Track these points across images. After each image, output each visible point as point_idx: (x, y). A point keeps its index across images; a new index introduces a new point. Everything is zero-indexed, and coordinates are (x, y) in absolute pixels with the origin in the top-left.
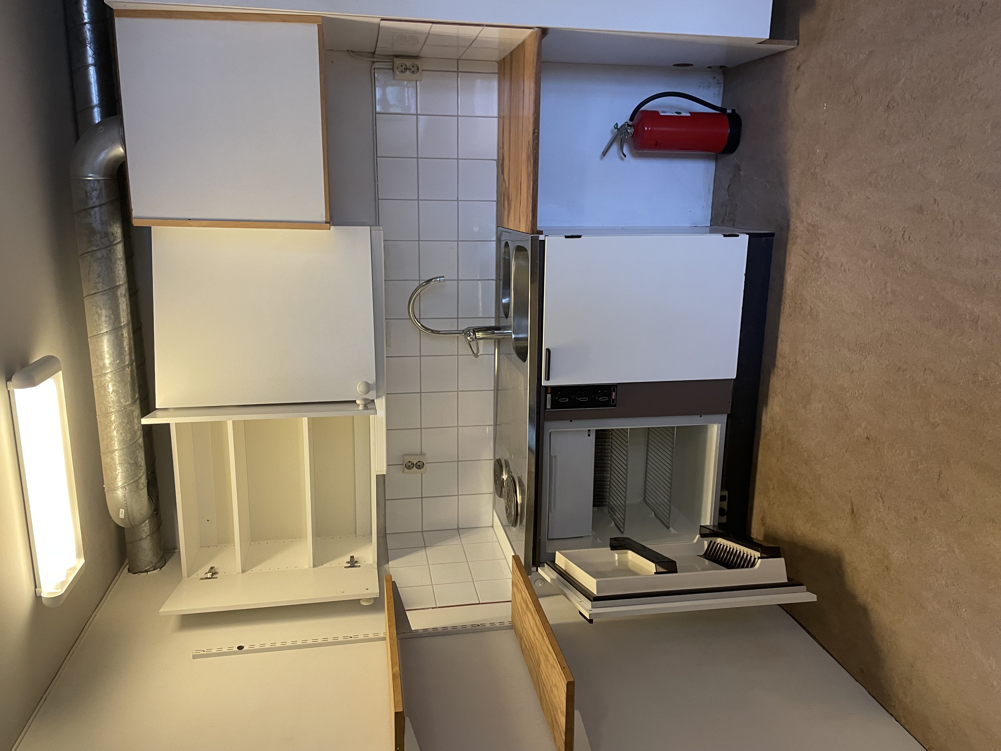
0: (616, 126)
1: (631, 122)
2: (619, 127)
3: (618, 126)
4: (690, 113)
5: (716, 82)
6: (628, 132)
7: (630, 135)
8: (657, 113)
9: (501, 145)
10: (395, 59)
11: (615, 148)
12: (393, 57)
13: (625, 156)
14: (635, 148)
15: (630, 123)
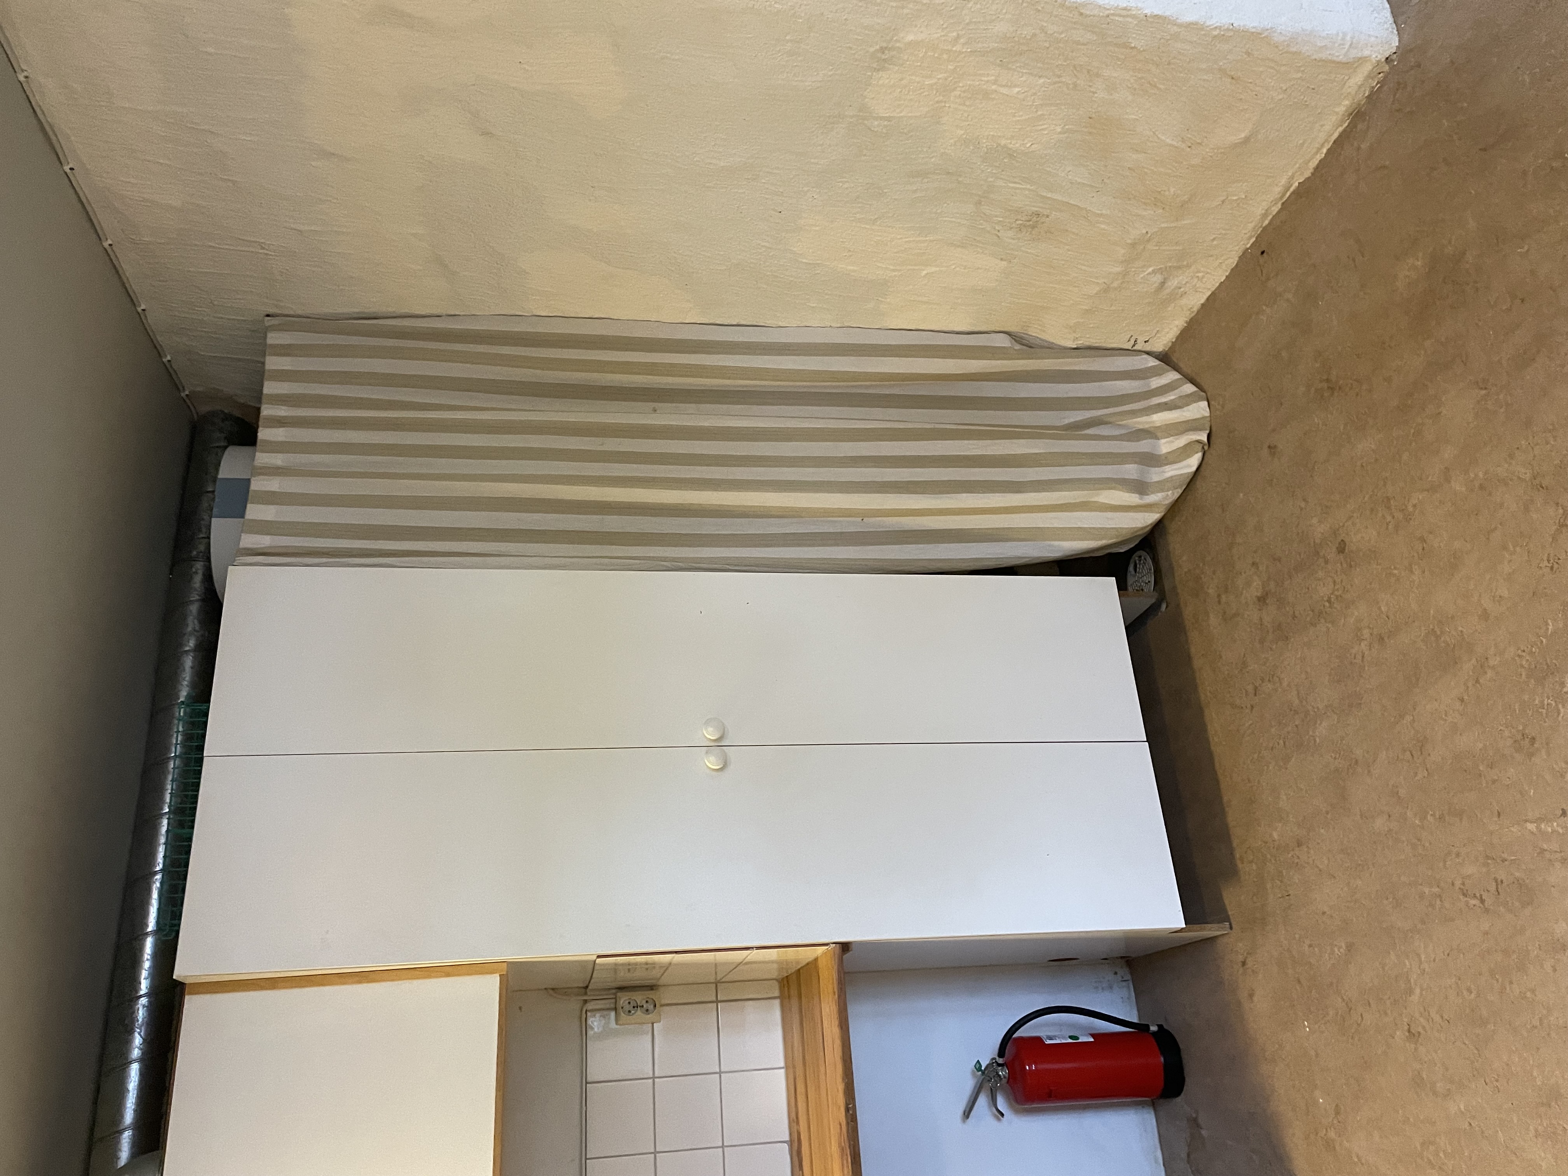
0: (978, 1066)
1: (1001, 1059)
2: (983, 1069)
3: (981, 1066)
4: (1093, 1035)
5: (1120, 979)
6: (999, 1076)
7: (1004, 1081)
8: (1039, 1039)
9: (793, 1115)
10: (619, 994)
11: (983, 1101)
12: (614, 991)
13: (1002, 1115)
14: (1017, 1101)
15: (1000, 1061)
